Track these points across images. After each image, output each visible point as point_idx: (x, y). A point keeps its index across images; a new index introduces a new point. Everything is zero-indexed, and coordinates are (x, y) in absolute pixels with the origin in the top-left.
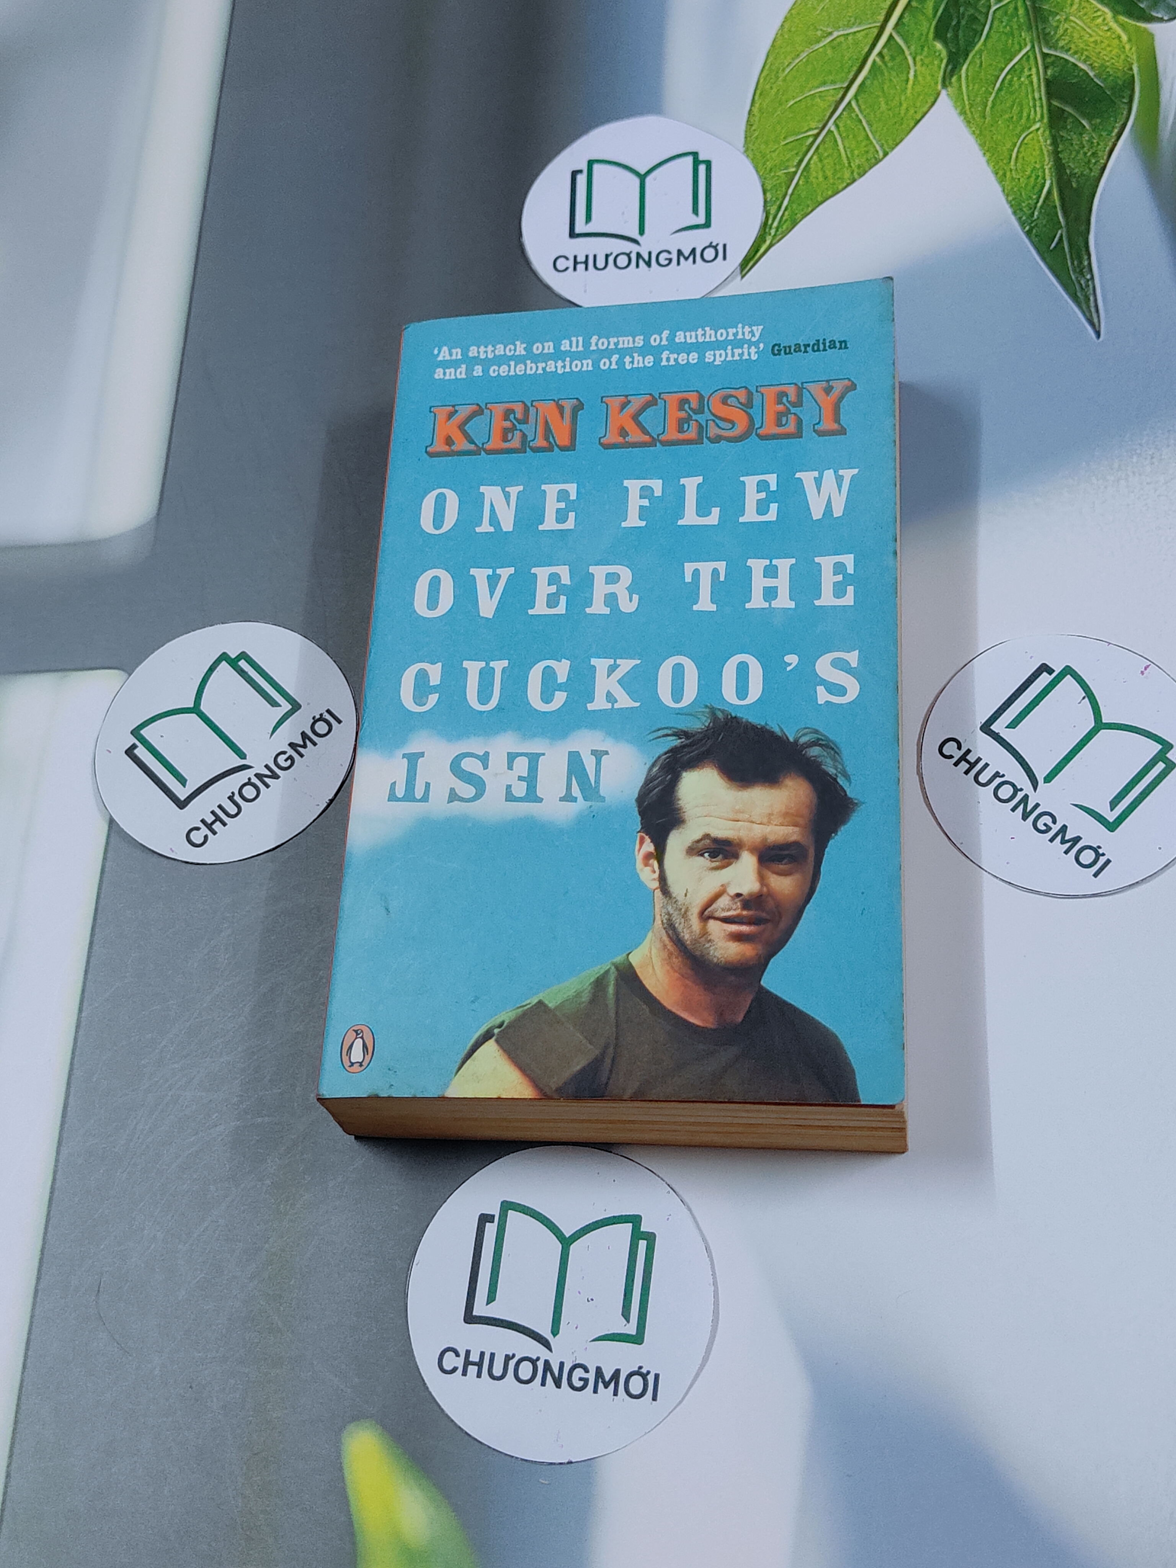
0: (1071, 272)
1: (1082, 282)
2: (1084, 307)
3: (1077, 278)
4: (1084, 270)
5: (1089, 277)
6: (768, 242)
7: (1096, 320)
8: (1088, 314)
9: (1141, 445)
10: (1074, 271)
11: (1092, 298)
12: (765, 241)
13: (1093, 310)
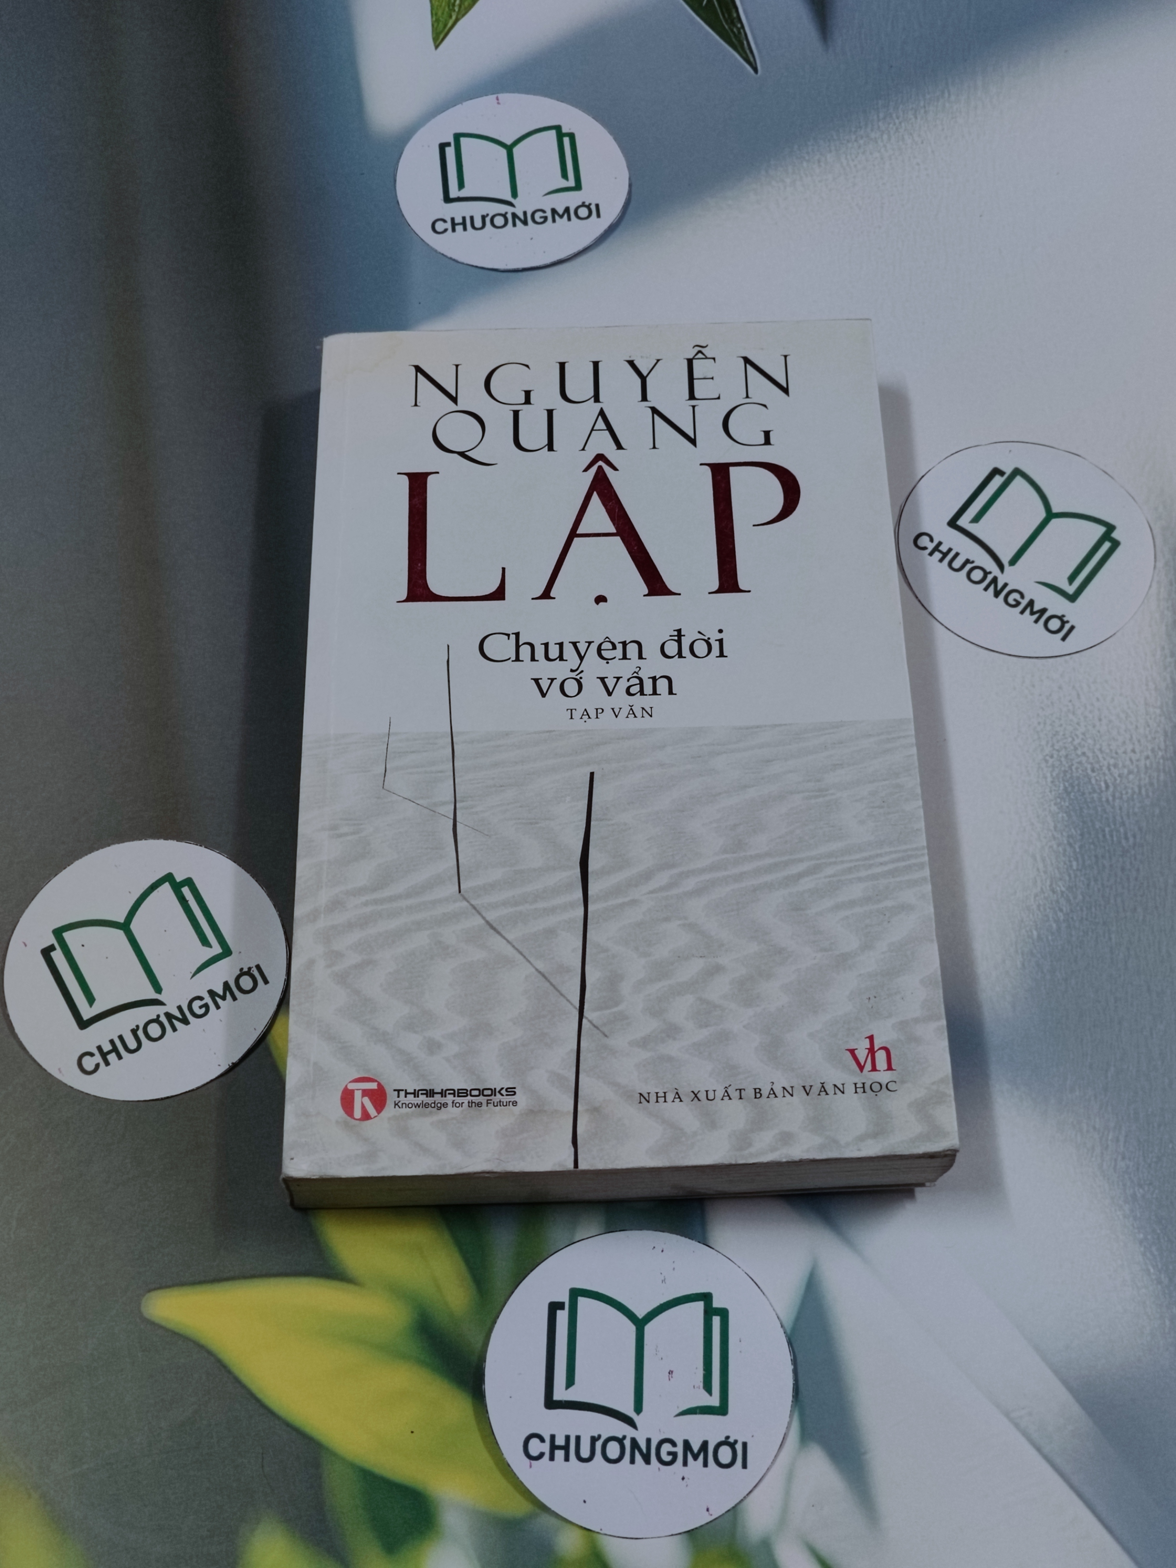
0: (724, 23)
1: (735, 30)
2: (740, 49)
3: (730, 28)
4: (735, 21)
5: (739, 25)
6: (454, 17)
7: (752, 59)
8: (744, 55)
9: (808, 153)
10: (727, 23)
11: (745, 42)
12: (451, 17)
13: (748, 51)
